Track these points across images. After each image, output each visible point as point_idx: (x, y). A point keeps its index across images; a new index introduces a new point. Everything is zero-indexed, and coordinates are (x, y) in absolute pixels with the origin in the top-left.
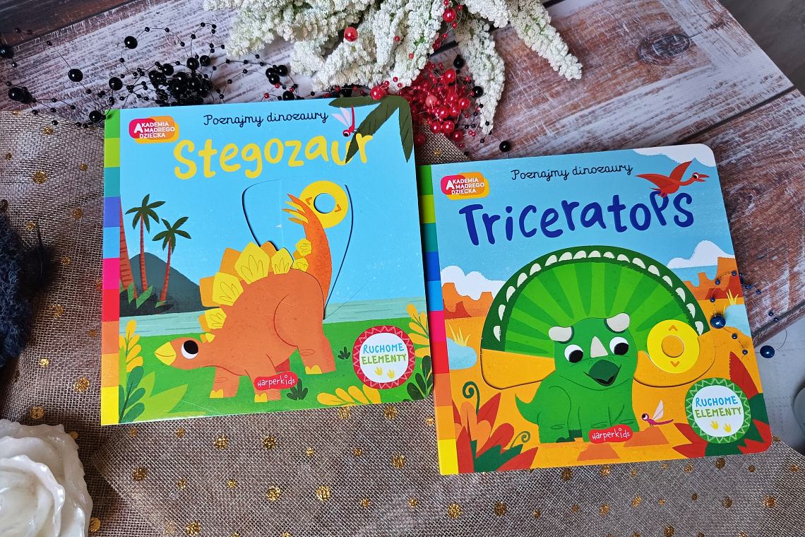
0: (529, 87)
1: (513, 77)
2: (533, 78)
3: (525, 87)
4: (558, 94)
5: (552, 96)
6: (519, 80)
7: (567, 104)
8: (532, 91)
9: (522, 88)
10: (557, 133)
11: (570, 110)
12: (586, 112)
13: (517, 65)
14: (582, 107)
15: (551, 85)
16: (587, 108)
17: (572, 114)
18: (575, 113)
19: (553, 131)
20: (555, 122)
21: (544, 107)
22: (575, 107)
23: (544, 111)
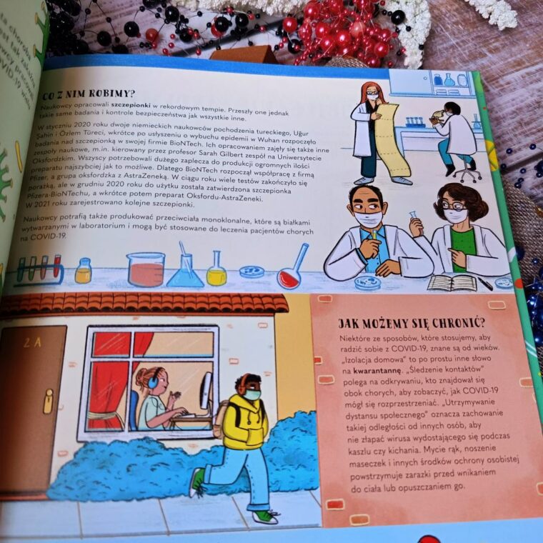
0: (463, 41)
1: (442, 30)
2: (466, 33)
3: (458, 41)
4: (497, 50)
5: (490, 52)
6: (450, 34)
7: (510, 60)
8: (467, 46)
9: (454, 42)
10: (502, 90)
11: (514, 67)
12: (533, 69)
13: (446, 19)
14: (527, 64)
15: (488, 41)
16: (533, 65)
17: (517, 71)
18: (519, 70)
19: (497, 87)
20: (498, 78)
21: (483, 62)
22: (519, 64)
23: (483, 67)
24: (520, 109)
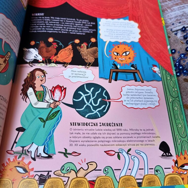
24: (177, 16)
